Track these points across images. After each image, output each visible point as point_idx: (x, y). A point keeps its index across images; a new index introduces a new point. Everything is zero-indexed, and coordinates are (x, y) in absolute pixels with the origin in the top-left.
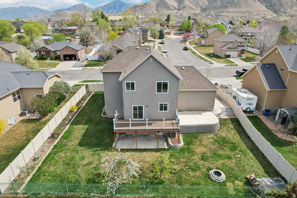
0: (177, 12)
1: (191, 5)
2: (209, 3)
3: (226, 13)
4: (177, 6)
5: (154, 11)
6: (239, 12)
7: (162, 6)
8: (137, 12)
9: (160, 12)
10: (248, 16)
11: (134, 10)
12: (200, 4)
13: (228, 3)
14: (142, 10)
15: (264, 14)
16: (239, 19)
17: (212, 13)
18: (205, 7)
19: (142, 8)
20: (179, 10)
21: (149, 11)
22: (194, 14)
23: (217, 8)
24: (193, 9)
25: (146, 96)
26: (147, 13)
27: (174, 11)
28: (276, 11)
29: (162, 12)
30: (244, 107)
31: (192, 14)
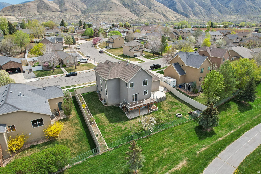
0: (60, 14)
1: (71, 8)
2: (87, 6)
3: (103, 15)
4: (58, 9)
5: (35, 13)
6: (113, 14)
7: (44, 8)
8: (15, 12)
9: (42, 14)
10: (120, 18)
11: (11, 11)
12: (79, 7)
13: (103, 7)
14: (22, 11)
15: (131, 17)
16: (114, 20)
17: (92, 15)
18: (84, 10)
19: (22, 9)
20: (61, 12)
21: (31, 13)
22: (76, 16)
23: (95, 11)
24: (74, 12)
25: (138, 89)
26: (29, 14)
27: (57, 13)
28: (138, 15)
29: (44, 13)
30: (172, 85)
31: (74, 16)
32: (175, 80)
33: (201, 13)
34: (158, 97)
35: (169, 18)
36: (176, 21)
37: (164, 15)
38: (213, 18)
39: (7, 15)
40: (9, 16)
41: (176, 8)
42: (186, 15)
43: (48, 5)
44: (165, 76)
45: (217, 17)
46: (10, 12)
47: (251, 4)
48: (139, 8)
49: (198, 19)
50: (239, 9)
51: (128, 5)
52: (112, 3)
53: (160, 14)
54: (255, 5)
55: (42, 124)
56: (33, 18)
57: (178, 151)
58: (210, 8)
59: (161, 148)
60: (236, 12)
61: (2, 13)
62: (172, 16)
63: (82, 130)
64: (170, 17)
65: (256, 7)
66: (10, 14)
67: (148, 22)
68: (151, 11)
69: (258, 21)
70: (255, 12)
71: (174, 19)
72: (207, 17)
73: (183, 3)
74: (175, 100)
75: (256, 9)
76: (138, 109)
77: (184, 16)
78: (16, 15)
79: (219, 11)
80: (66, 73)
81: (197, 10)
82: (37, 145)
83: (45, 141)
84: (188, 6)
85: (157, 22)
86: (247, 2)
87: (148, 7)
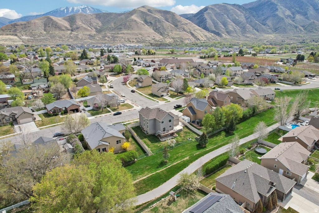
0: (71, 33)
1: (84, 26)
2: (102, 24)
3: (121, 35)
4: (69, 27)
5: (41, 32)
6: (133, 34)
7: (52, 26)
8: (18, 31)
9: (50, 33)
10: (141, 38)
11: (13, 29)
12: (93, 24)
13: (121, 25)
14: (25, 30)
15: (154, 36)
16: (134, 41)
17: (109, 34)
18: (99, 28)
19: (25, 27)
20: (72, 30)
21: (36, 32)
22: (89, 35)
23: (112, 29)
24: (88, 30)
25: (166, 124)
26: (33, 33)
27: (67, 32)
28: (162, 34)
29: (52, 32)
30: (187, 121)
31: (87, 35)
32: (189, 118)
33: (235, 31)
34: (177, 129)
35: (198, 38)
36: (206, 40)
37: (192, 34)
38: (248, 37)
39: (8, 35)
40: (11, 36)
41: (206, 26)
42: (218, 34)
43: (57, 23)
44: (184, 115)
45: (253, 36)
46: (11, 31)
47: (291, 21)
48: (163, 26)
49: (231, 38)
50: (277, 27)
51: (151, 23)
52: (131, 21)
53: (187, 32)
54: (296, 23)
55: (120, 142)
56: (39, 38)
57: (185, 154)
58: (244, 25)
59: (177, 153)
60: (274, 30)
61: (1, 32)
62: (202, 35)
63: (138, 146)
64: (200, 36)
65: (296, 25)
66: (12, 33)
67: (174, 42)
68: (178, 29)
69: (299, 41)
70: (295, 31)
71: (203, 39)
72: (243, 36)
73: (214, 20)
74: (189, 131)
75: (296, 27)
76: (166, 136)
77: (215, 35)
78: (19, 34)
79: (256, 30)
80: (113, 113)
81: (231, 28)
82: (118, 153)
83: (121, 151)
84: (220, 23)
85: (184, 42)
86: (286, 20)
87: (174, 25)
